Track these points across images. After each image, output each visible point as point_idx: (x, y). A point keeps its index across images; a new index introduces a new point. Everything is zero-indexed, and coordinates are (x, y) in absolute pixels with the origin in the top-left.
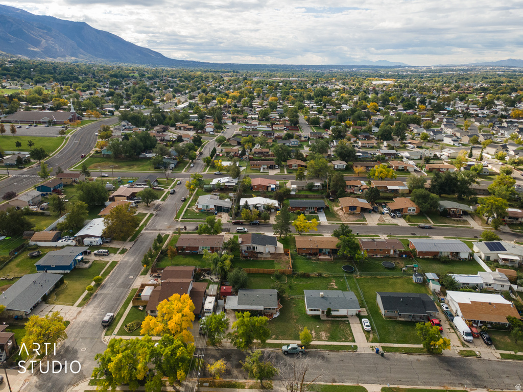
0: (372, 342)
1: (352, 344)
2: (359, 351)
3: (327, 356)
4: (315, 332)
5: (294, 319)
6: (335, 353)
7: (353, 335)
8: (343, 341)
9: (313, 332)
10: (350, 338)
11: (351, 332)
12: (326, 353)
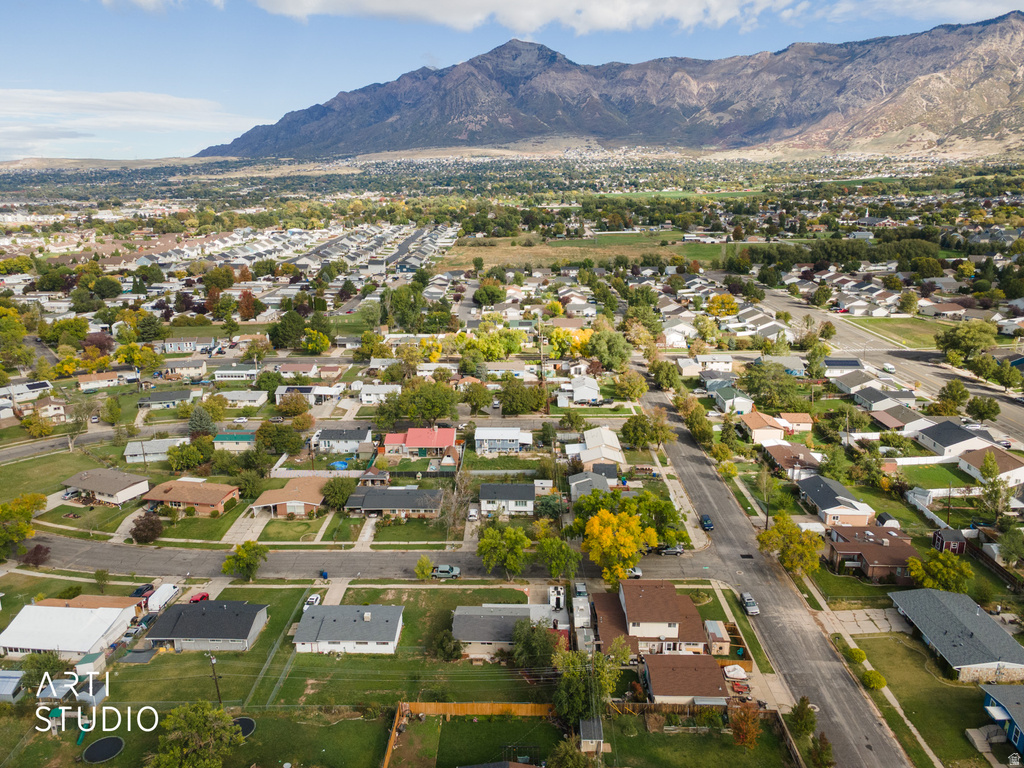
0: (320, 588)
1: (351, 586)
2: (350, 580)
3: (398, 573)
4: (400, 600)
6: (385, 576)
8: (366, 589)
9: (405, 599)
10: (350, 593)
11: (344, 597)
12: (398, 576)
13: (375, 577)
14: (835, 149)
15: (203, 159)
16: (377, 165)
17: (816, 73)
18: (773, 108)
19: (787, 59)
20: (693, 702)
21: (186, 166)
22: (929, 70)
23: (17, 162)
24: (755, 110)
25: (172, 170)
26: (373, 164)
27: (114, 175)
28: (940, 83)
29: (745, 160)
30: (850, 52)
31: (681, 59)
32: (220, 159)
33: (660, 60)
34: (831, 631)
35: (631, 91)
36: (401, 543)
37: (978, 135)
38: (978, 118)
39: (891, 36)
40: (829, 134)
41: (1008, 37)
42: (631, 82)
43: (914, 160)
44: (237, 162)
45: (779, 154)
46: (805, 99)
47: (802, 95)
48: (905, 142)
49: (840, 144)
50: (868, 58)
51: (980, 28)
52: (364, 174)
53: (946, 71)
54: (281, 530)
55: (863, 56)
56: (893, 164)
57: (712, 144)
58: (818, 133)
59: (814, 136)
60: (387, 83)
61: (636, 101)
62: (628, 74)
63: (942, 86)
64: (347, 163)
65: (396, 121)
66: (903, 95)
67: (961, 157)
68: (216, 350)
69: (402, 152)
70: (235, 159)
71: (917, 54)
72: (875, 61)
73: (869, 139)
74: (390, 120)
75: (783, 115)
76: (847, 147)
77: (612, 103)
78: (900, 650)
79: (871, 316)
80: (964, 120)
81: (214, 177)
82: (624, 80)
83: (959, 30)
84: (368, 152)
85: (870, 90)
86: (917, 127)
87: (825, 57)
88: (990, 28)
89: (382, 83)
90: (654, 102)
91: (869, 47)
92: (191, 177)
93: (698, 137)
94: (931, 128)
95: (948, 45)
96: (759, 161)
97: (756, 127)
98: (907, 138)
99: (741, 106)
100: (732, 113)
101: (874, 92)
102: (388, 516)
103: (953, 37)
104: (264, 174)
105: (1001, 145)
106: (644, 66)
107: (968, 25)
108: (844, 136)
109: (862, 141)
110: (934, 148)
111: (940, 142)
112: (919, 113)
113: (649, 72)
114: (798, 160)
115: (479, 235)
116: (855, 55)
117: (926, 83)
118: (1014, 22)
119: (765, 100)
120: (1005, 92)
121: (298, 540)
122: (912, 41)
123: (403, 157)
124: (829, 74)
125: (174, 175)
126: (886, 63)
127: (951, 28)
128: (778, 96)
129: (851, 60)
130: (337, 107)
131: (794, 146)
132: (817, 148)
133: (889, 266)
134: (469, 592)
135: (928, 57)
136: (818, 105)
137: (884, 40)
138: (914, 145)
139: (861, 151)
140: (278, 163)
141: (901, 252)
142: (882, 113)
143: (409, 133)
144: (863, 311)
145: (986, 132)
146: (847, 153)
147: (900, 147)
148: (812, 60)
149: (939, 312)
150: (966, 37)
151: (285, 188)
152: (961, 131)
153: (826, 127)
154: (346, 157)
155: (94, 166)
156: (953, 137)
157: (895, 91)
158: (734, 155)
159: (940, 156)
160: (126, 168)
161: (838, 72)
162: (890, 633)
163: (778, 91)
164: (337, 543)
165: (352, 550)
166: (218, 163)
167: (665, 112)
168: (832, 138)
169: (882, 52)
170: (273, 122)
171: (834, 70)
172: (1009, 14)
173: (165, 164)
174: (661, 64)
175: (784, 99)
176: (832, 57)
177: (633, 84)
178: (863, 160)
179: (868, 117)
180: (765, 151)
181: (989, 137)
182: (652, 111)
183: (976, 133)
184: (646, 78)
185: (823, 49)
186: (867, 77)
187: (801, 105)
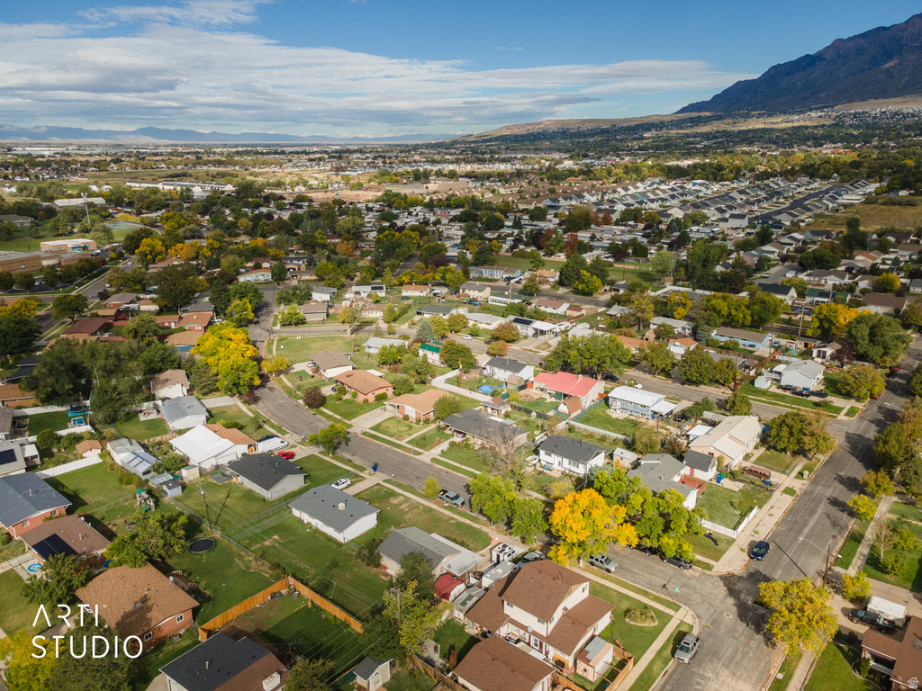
13: (404, 483)
15: (683, 115)
16: (855, 115)
21: (662, 123)
23: (541, 123)
25: (648, 126)
26: (851, 114)
27: (604, 131)
32: (694, 114)
36: (455, 464)
44: (709, 117)
52: (836, 125)
54: (392, 426)
60: (894, 25)
64: (821, 114)
65: (893, 67)
68: (515, 280)
69: (892, 100)
70: (708, 114)
74: (887, 65)
81: (682, 131)
84: (851, 102)
89: (887, 26)
92: (664, 132)
102: (468, 439)
104: (730, 128)
115: (903, 193)
121: (393, 436)
123: (892, 106)
125: (650, 131)
130: (828, 56)
134: (452, 522)
140: (747, 116)
143: (907, 78)
151: (742, 141)
154: (823, 108)
155: (592, 125)
160: (614, 126)
164: (414, 448)
165: (417, 457)
166: (691, 118)
170: (756, 76)
173: (647, 121)
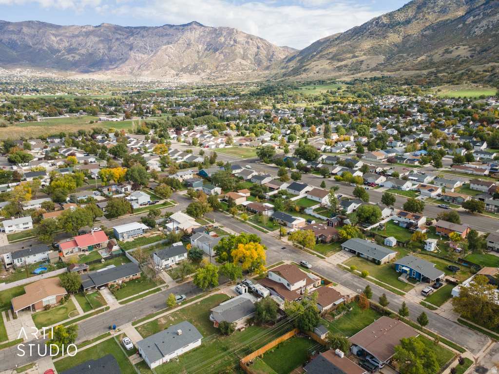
0: (120, 335)
1: (136, 326)
2: (130, 323)
3: (153, 309)
4: (171, 321)
5: (195, 321)
6: (148, 314)
7: (138, 332)
8: (145, 324)
9: (173, 319)
10: (140, 329)
11: (140, 334)
12: (155, 311)
13: (143, 316)
14: (135, 76)
17: (117, 39)
18: (101, 54)
19: (102, 30)
20: (335, 305)
22: (166, 43)
24: (91, 54)
28: (171, 49)
29: (93, 80)
30: (131, 31)
31: (43, 23)
33: (29, 22)
34: (335, 264)
35: (14, 37)
36: (135, 295)
37: (190, 72)
38: (189, 65)
39: (147, 26)
40: (131, 68)
41: (193, 32)
42: (13, 32)
43: (169, 82)
45: (110, 77)
46: (115, 51)
47: (113, 49)
48: (164, 74)
49: (137, 73)
50: (139, 35)
51: (182, 27)
53: (173, 44)
54: (49, 317)
55: (137, 34)
56: (162, 84)
57: (72, 70)
58: (126, 68)
59: (124, 69)
61: (19, 43)
62: (11, 28)
63: (172, 51)
66: (158, 53)
67: (186, 82)
71: (159, 36)
72: (143, 36)
73: (149, 72)
75: (107, 58)
76: (140, 75)
77: (4, 43)
78: (359, 262)
79: (218, 148)
80: (184, 66)
82: (9, 31)
83: (174, 27)
85: (144, 50)
86: (167, 67)
87: (119, 32)
88: (186, 28)
90: (31, 44)
91: (139, 30)
93: (63, 65)
94: (172, 68)
95: (171, 33)
96: (101, 80)
97: (94, 63)
98: (164, 72)
99: (83, 51)
100: (79, 54)
101: (145, 51)
102: (112, 286)
103: (171, 31)
105: (199, 77)
106: (20, 24)
107: (177, 26)
108: (138, 70)
109: (146, 73)
110: (175, 77)
111: (177, 75)
112: (166, 62)
113: (24, 27)
114: (120, 80)
116: (134, 33)
117: (166, 49)
118: (195, 26)
119: (95, 49)
120: (196, 55)
121: (68, 318)
122: (156, 30)
124: (124, 41)
126: (148, 38)
127: (171, 26)
128: (102, 49)
129: (132, 35)
131: (116, 73)
132: (127, 75)
133: (204, 127)
135: (164, 38)
136: (122, 54)
137: (144, 27)
138: (167, 75)
139: (146, 77)
141: (206, 121)
142: (152, 61)
144: (215, 146)
145: (193, 71)
146: (141, 78)
147: (162, 76)
148: (114, 33)
149: (240, 143)
150: (177, 31)
152: (185, 70)
153: (128, 66)
156: (182, 73)
157: (154, 51)
158: (86, 77)
159: (179, 81)
161: (127, 40)
162: (350, 258)
163: (101, 46)
164: (96, 310)
165: (111, 309)
167: (39, 51)
168: (133, 71)
169: (145, 34)
171: (126, 39)
172: (192, 22)
174: (31, 24)
175: (105, 50)
176: (123, 32)
177: (15, 34)
178: (149, 81)
179: (146, 62)
180: (102, 75)
181: (194, 73)
182: (31, 49)
183: (190, 71)
184: (22, 31)
185: (117, 29)
186: (141, 44)
187: (114, 54)
